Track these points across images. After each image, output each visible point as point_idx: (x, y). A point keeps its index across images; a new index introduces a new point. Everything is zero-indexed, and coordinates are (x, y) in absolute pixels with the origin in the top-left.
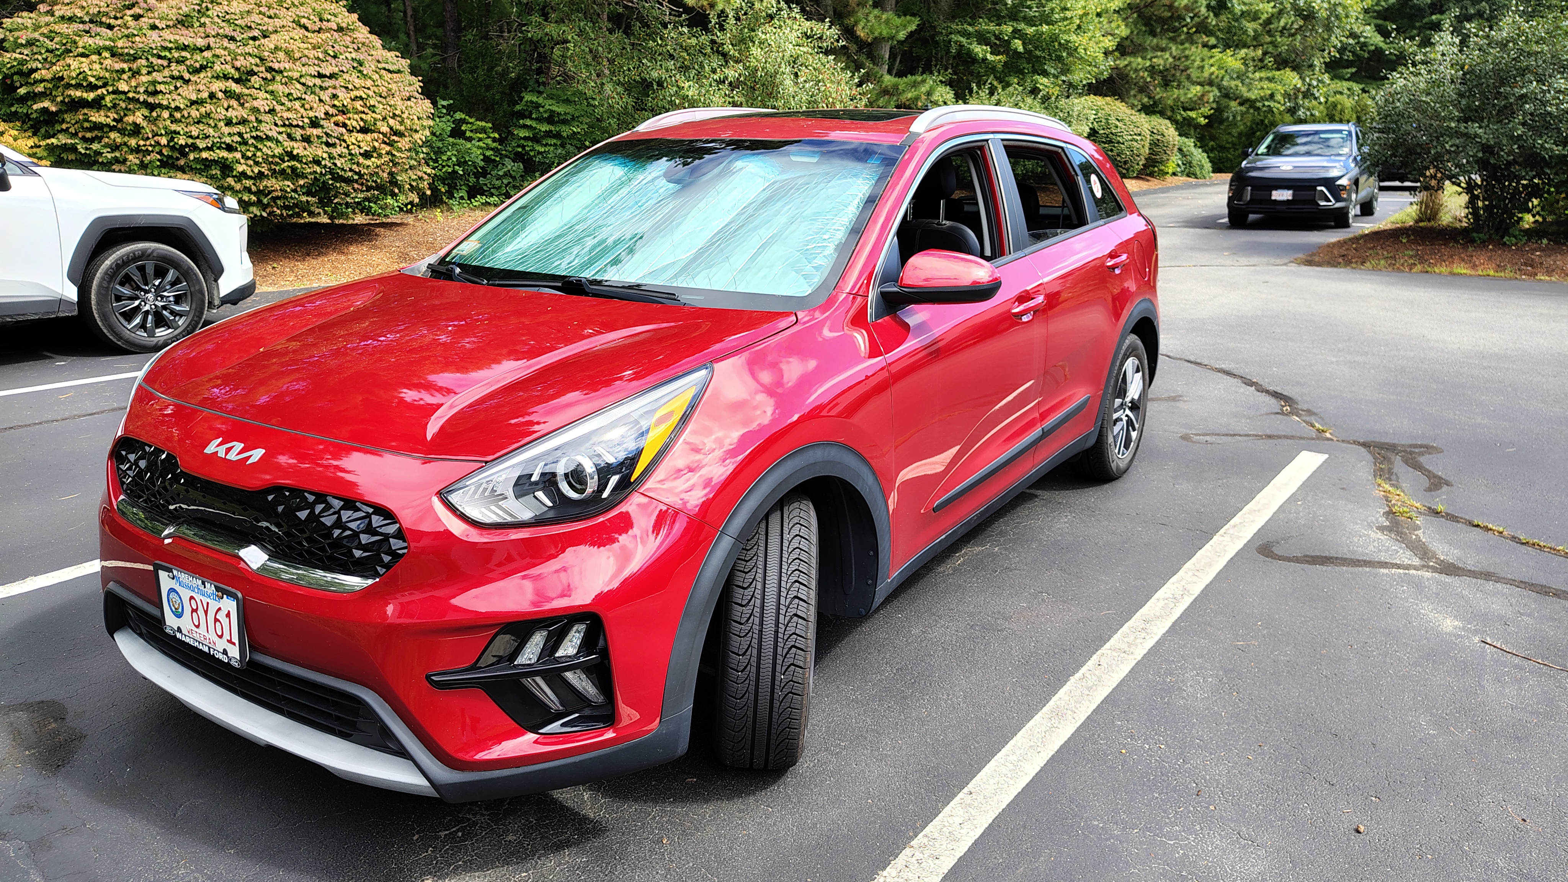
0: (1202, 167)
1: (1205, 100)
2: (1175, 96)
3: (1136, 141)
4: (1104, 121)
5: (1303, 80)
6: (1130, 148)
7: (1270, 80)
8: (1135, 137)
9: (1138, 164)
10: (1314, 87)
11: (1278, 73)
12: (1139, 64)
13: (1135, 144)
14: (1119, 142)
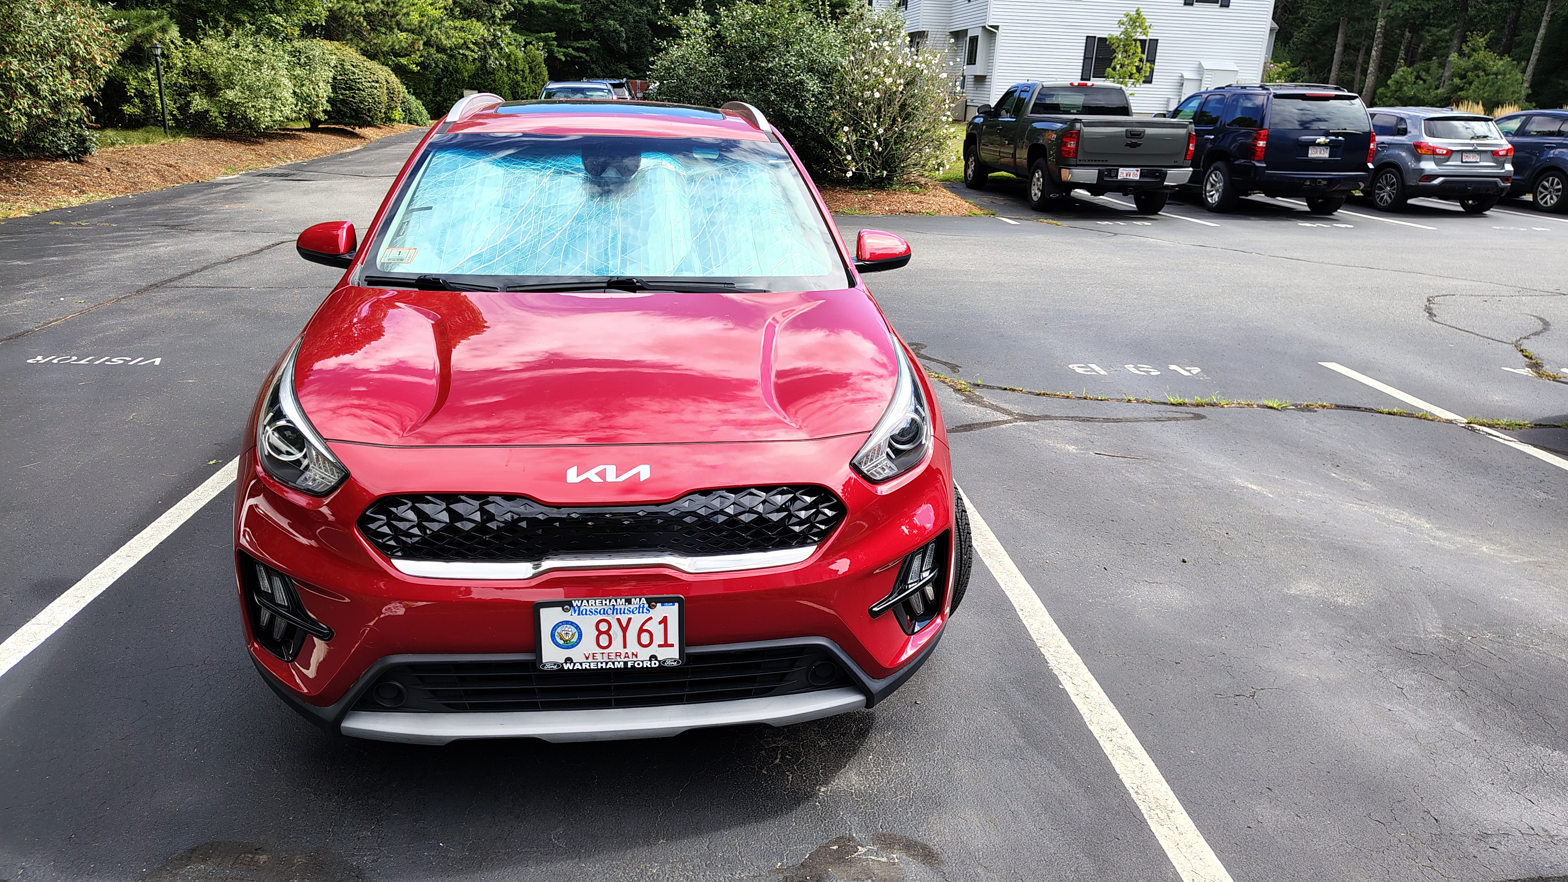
0: (420, 114)
1: (416, 48)
2: (390, 43)
3: (376, 88)
4: (339, 66)
5: (489, 31)
6: (371, 95)
7: (462, 29)
8: (373, 84)
9: (380, 112)
10: (499, 38)
11: (465, 22)
12: (353, 8)
13: (375, 91)
14: (359, 89)
